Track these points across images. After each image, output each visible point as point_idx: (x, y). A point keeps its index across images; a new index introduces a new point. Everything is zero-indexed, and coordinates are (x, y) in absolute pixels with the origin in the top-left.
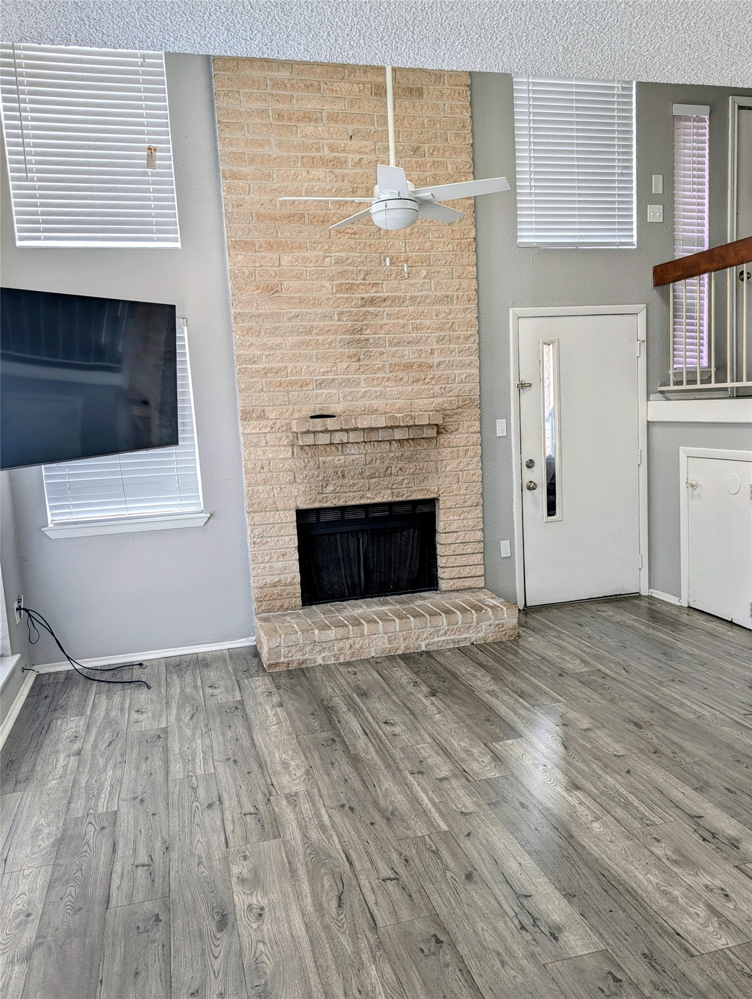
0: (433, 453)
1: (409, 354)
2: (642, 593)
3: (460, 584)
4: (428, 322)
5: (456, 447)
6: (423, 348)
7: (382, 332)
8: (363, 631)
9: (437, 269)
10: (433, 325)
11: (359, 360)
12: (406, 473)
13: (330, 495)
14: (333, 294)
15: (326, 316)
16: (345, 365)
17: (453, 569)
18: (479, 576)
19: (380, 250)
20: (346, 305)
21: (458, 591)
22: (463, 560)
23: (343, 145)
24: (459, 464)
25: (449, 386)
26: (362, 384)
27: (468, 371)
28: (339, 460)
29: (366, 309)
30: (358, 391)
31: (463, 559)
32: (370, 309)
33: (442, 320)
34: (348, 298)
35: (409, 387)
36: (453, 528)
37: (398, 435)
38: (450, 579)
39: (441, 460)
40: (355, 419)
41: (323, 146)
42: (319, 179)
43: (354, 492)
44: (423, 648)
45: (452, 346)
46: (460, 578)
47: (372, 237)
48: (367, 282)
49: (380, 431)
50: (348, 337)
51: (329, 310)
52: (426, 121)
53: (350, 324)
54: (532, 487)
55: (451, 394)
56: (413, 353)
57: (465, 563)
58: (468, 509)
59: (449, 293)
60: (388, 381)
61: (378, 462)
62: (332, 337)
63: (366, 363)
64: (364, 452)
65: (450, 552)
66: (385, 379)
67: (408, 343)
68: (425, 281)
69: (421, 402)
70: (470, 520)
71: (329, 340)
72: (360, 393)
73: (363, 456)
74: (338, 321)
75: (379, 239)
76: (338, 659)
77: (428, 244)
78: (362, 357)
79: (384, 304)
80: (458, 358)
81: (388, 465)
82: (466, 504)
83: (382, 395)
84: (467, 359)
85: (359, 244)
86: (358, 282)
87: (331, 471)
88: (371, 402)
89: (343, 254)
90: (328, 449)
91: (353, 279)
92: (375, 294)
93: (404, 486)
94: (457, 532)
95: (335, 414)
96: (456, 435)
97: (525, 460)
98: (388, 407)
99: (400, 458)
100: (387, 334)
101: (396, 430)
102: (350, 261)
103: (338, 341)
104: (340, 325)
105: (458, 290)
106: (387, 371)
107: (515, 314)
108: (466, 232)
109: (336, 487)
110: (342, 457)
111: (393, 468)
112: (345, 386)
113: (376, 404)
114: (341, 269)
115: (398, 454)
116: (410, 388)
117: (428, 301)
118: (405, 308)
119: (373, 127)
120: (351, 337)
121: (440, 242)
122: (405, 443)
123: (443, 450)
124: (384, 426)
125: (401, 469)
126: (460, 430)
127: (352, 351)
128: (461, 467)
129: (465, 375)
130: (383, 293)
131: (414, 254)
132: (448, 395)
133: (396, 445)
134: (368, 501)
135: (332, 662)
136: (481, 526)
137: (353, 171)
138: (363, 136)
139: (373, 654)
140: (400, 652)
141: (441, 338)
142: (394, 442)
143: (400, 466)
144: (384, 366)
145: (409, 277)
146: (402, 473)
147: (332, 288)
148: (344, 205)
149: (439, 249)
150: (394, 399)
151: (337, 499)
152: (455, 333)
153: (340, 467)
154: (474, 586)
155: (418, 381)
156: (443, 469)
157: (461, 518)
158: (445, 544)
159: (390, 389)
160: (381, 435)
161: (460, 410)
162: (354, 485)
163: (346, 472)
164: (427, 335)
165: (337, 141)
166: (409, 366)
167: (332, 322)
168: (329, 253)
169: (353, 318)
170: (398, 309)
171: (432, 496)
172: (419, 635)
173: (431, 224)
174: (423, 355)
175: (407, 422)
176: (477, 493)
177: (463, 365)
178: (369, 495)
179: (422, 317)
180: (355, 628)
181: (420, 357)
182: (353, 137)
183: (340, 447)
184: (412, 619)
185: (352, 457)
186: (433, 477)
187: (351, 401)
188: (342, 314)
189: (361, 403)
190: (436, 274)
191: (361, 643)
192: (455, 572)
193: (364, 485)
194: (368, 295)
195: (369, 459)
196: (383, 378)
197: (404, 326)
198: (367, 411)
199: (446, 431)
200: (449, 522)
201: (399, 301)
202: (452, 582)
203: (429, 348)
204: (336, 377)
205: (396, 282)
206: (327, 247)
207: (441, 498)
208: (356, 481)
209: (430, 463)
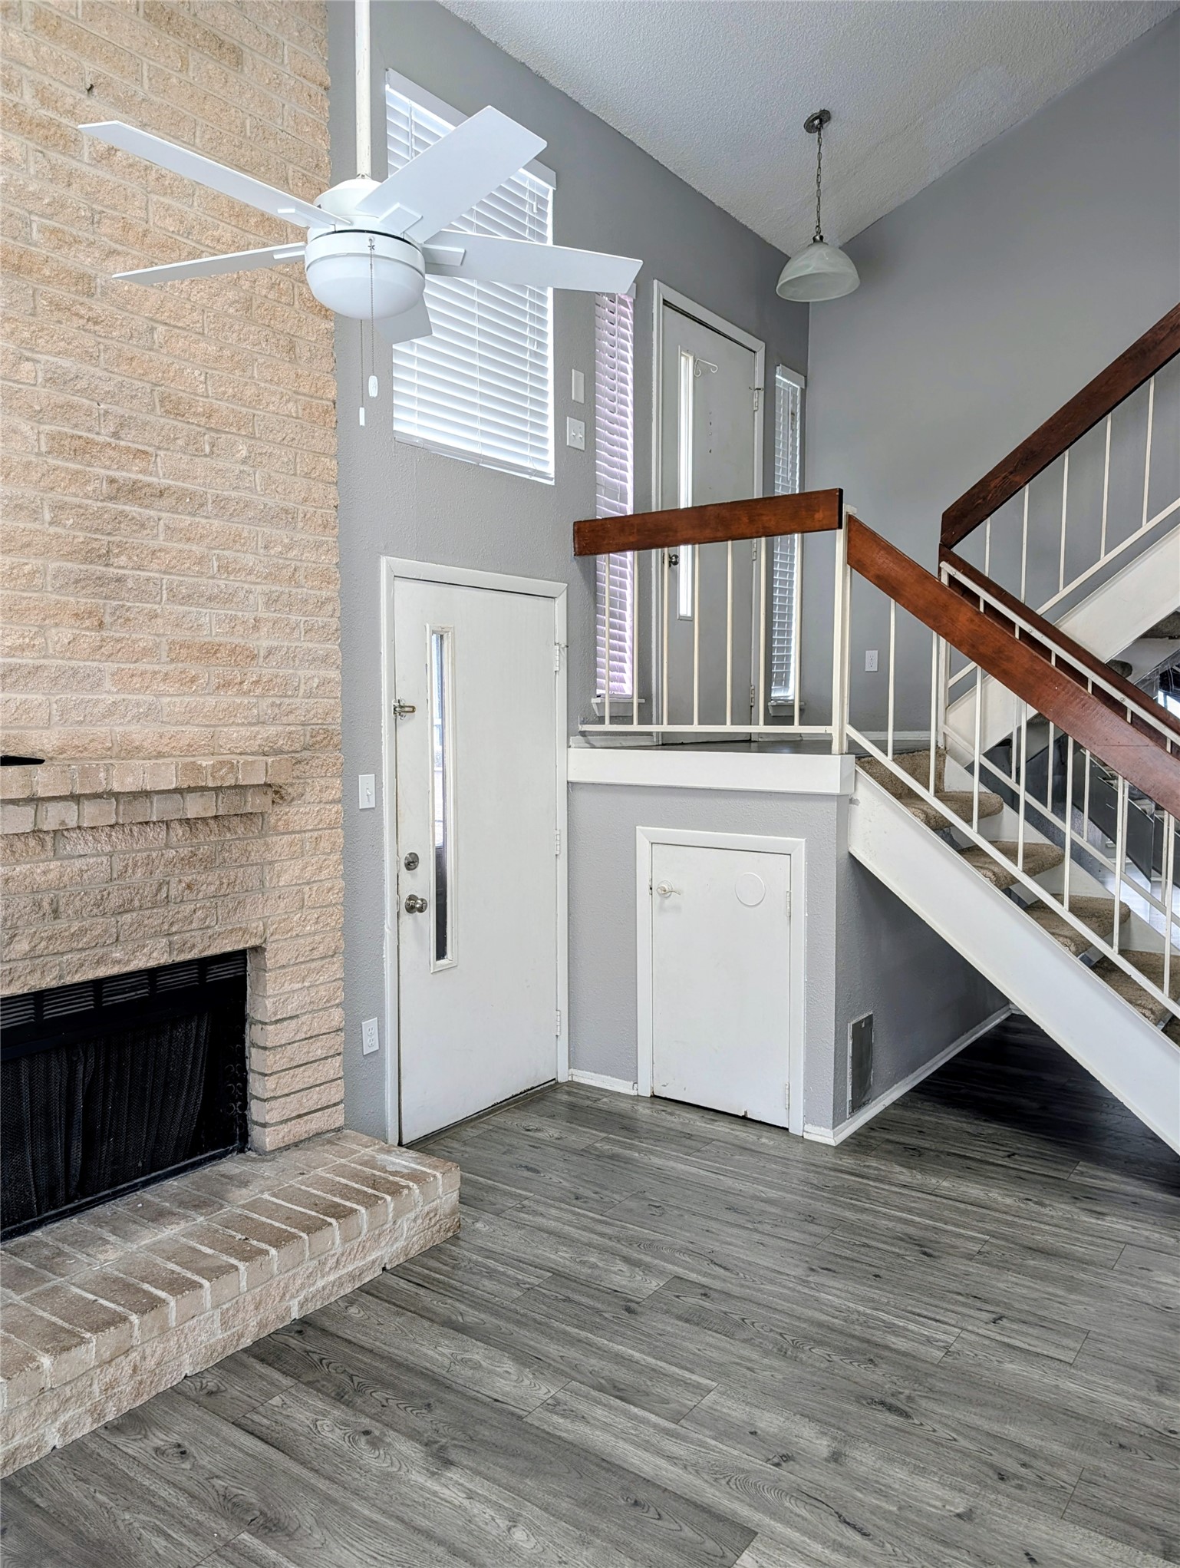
0: (256, 846)
1: (210, 625)
2: (560, 1080)
3: (301, 1129)
4: (249, 560)
5: (299, 832)
6: (240, 614)
7: (154, 566)
8: (166, 1318)
9: (268, 449)
10: (260, 568)
11: (101, 624)
12: (201, 895)
13: (21, 964)
14: (39, 454)
15: (21, 507)
16: (66, 635)
17: (288, 1099)
18: (335, 1105)
19: (152, 377)
20: (72, 489)
21: (296, 1145)
22: (305, 1077)
23: (69, 100)
24: (304, 868)
25: (287, 701)
26: (107, 684)
27: (322, 673)
28: (44, 873)
29: (120, 507)
30: (98, 701)
31: (306, 1074)
32: (127, 508)
33: (275, 560)
34: (77, 472)
35: (209, 698)
36: (290, 1009)
37: (194, 807)
38: (281, 1122)
39: (271, 863)
40: (107, 771)
41: (20, 81)
42: (10, 159)
43: (83, 949)
44: (295, 1314)
45: (293, 618)
46: (300, 1116)
47: (134, 341)
48: (122, 443)
49: (155, 798)
50: (75, 566)
51: (30, 493)
52: (248, 122)
53: (81, 536)
54: (413, 906)
55: (291, 718)
56: (219, 623)
57: (311, 1082)
58: (319, 963)
59: (291, 505)
60: (164, 680)
61: (139, 872)
62: (34, 563)
63: (117, 635)
64: (108, 848)
65: (284, 1063)
66: (159, 677)
67: (210, 599)
68: (246, 468)
69: (234, 733)
70: (322, 988)
71: (27, 569)
72: (101, 706)
73: (104, 859)
74: (51, 524)
75: (151, 350)
76: (101, 1415)
77: (250, 391)
78: (107, 619)
79: (158, 503)
80: (305, 645)
81: (161, 876)
82: (316, 954)
83: (150, 714)
84: (321, 648)
85: (106, 349)
86: (101, 439)
87: (25, 901)
88: (128, 729)
89: (66, 363)
90: (19, 845)
91: (89, 430)
92: (141, 477)
93: (194, 925)
94: (297, 1016)
95: (39, 756)
96: (299, 806)
97: (404, 855)
98: (165, 741)
99: (188, 861)
100: (165, 573)
101: (189, 797)
102: (82, 384)
103: (50, 573)
104: (58, 536)
105: (305, 500)
106: (164, 659)
107: (390, 568)
108: (320, 384)
109: (36, 941)
110: (53, 865)
111: (173, 885)
112: (65, 686)
113: (140, 733)
114: (61, 399)
115: (185, 852)
116: (211, 701)
117: (251, 514)
118: (204, 521)
119: (138, 88)
120: (82, 567)
121: (274, 393)
122: (200, 826)
123: (275, 839)
124: (173, 786)
125: (189, 887)
126: (307, 797)
127: (85, 602)
128: (307, 875)
129: (316, 680)
130: (157, 476)
131: (224, 404)
132: (285, 720)
133: (180, 832)
134: (115, 970)
135: (86, 1431)
136: (340, 996)
137: (94, 171)
138: (118, 99)
139: (188, 1370)
140: (247, 1342)
141: (274, 597)
142: (175, 825)
143: (187, 879)
144: (157, 646)
145: (212, 452)
146: (192, 896)
147: (38, 440)
148: (70, 245)
149: (271, 408)
150: (176, 724)
151: (38, 974)
152: (299, 590)
153: (48, 890)
154: (325, 1128)
155: (227, 685)
156: (275, 881)
157: (306, 984)
158: (274, 1048)
159: (169, 699)
160: (155, 810)
161: (307, 754)
162: (83, 931)
163: (62, 902)
164: (246, 586)
165: (56, 85)
166: (210, 651)
167: (37, 526)
168: (32, 350)
169: (87, 523)
170: (188, 519)
171: (253, 942)
172: (287, 1286)
173: (256, 348)
174: (240, 629)
175: (222, 778)
176: (334, 928)
177: (314, 660)
178: (117, 955)
179: (238, 546)
180: (146, 1317)
181: (233, 634)
182: (95, 90)
183: (48, 838)
184: (273, 1251)
185: (79, 864)
186: (254, 903)
187: (80, 723)
188: (61, 508)
189: (103, 729)
190: (265, 460)
191: (159, 1352)
192: (292, 1106)
193: (106, 931)
194: (124, 474)
195: (118, 866)
196: (155, 673)
197: (200, 561)
198: (116, 749)
199: (282, 798)
200: (283, 998)
201: (191, 502)
202: (285, 1128)
203: (250, 616)
204: (42, 662)
205: (186, 458)
206: (26, 335)
207: (269, 947)
208: (86, 924)
209: (249, 870)
